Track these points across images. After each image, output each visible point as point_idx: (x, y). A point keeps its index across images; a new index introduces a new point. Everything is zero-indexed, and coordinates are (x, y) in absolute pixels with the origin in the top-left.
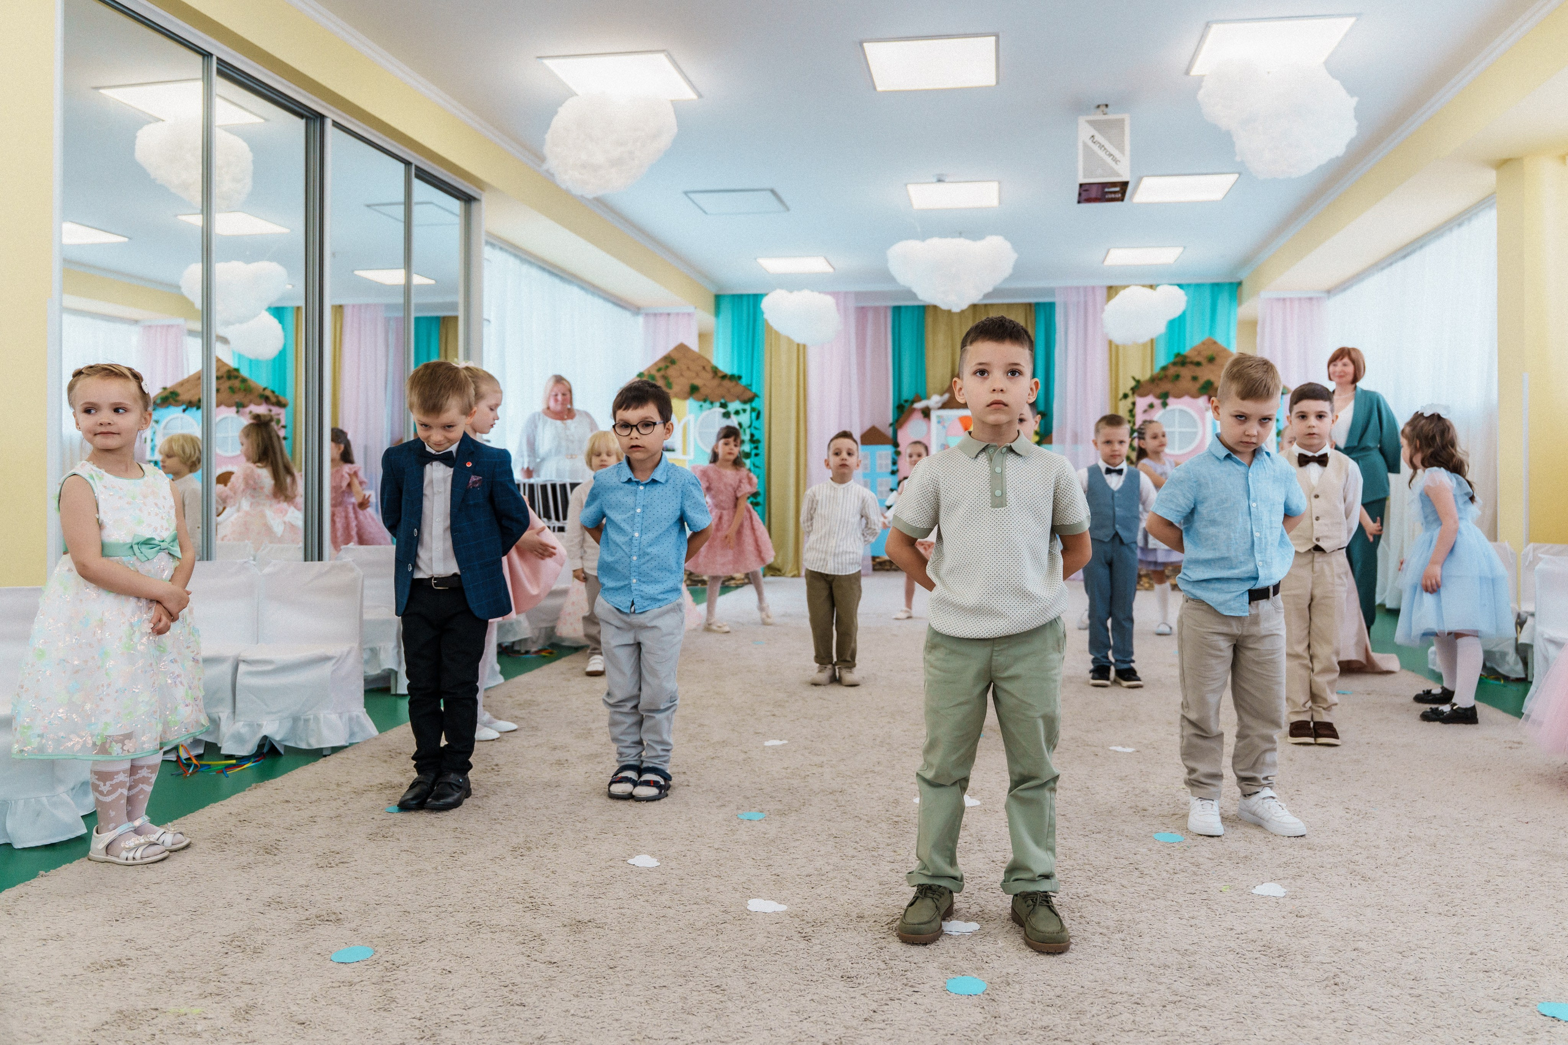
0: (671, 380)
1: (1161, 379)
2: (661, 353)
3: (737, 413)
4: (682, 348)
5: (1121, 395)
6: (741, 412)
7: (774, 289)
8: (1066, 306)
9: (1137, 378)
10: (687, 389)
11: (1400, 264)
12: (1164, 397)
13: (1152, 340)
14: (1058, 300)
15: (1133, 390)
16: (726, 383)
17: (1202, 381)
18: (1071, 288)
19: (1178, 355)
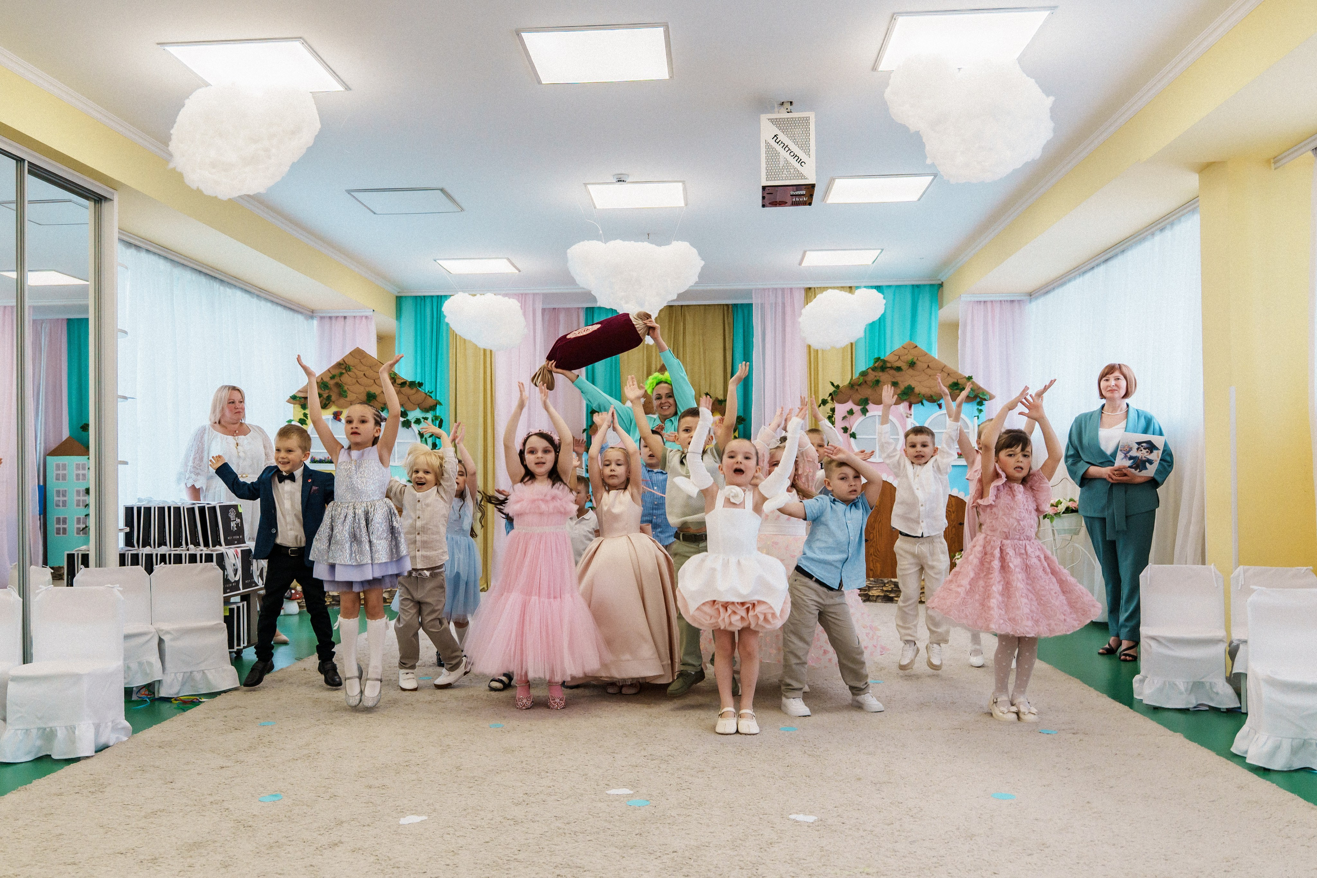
0: (346, 388)
1: (860, 385)
2: (336, 358)
3: (418, 421)
4: (358, 354)
5: (820, 402)
6: (422, 420)
7: (457, 292)
8: (763, 306)
9: (835, 384)
10: (363, 397)
11: (1102, 268)
12: (864, 405)
13: (852, 344)
14: (755, 301)
15: (830, 394)
16: (406, 390)
17: (902, 386)
18: (769, 289)
19: (878, 359)
